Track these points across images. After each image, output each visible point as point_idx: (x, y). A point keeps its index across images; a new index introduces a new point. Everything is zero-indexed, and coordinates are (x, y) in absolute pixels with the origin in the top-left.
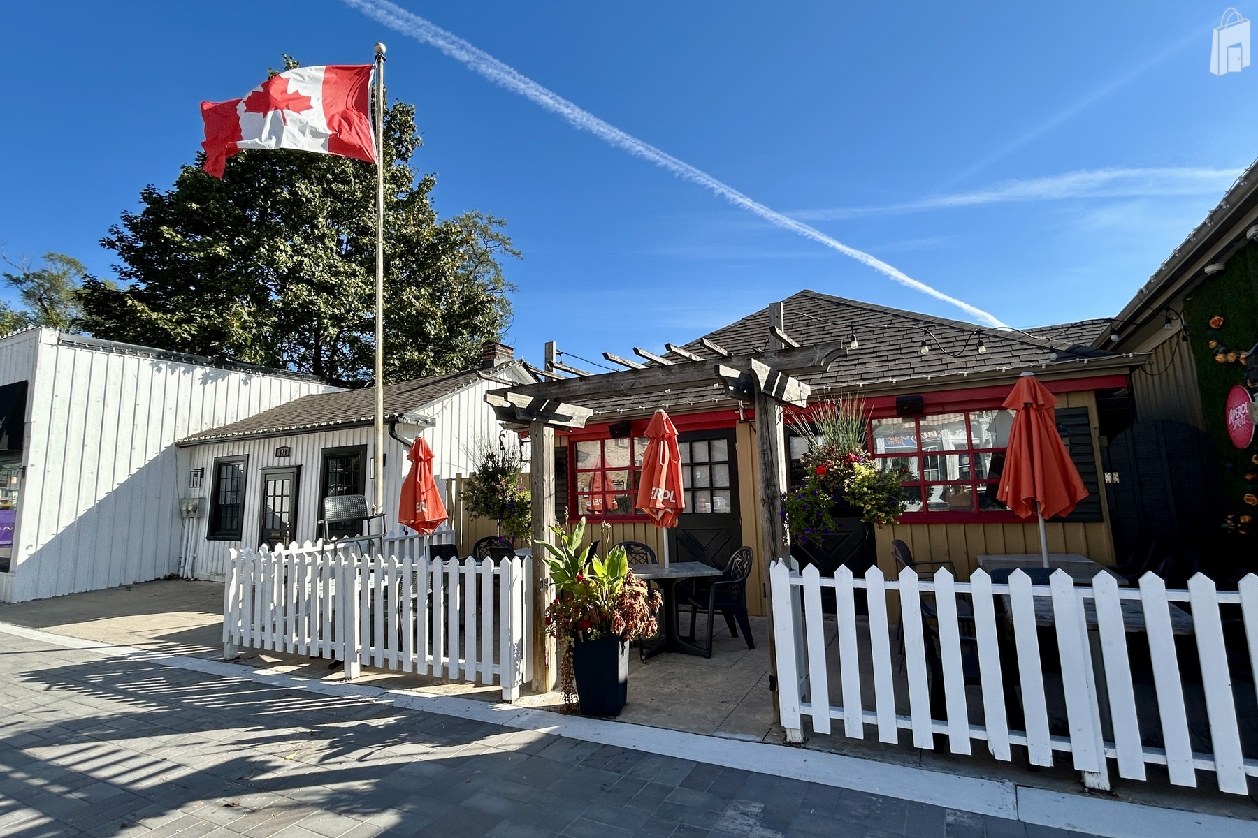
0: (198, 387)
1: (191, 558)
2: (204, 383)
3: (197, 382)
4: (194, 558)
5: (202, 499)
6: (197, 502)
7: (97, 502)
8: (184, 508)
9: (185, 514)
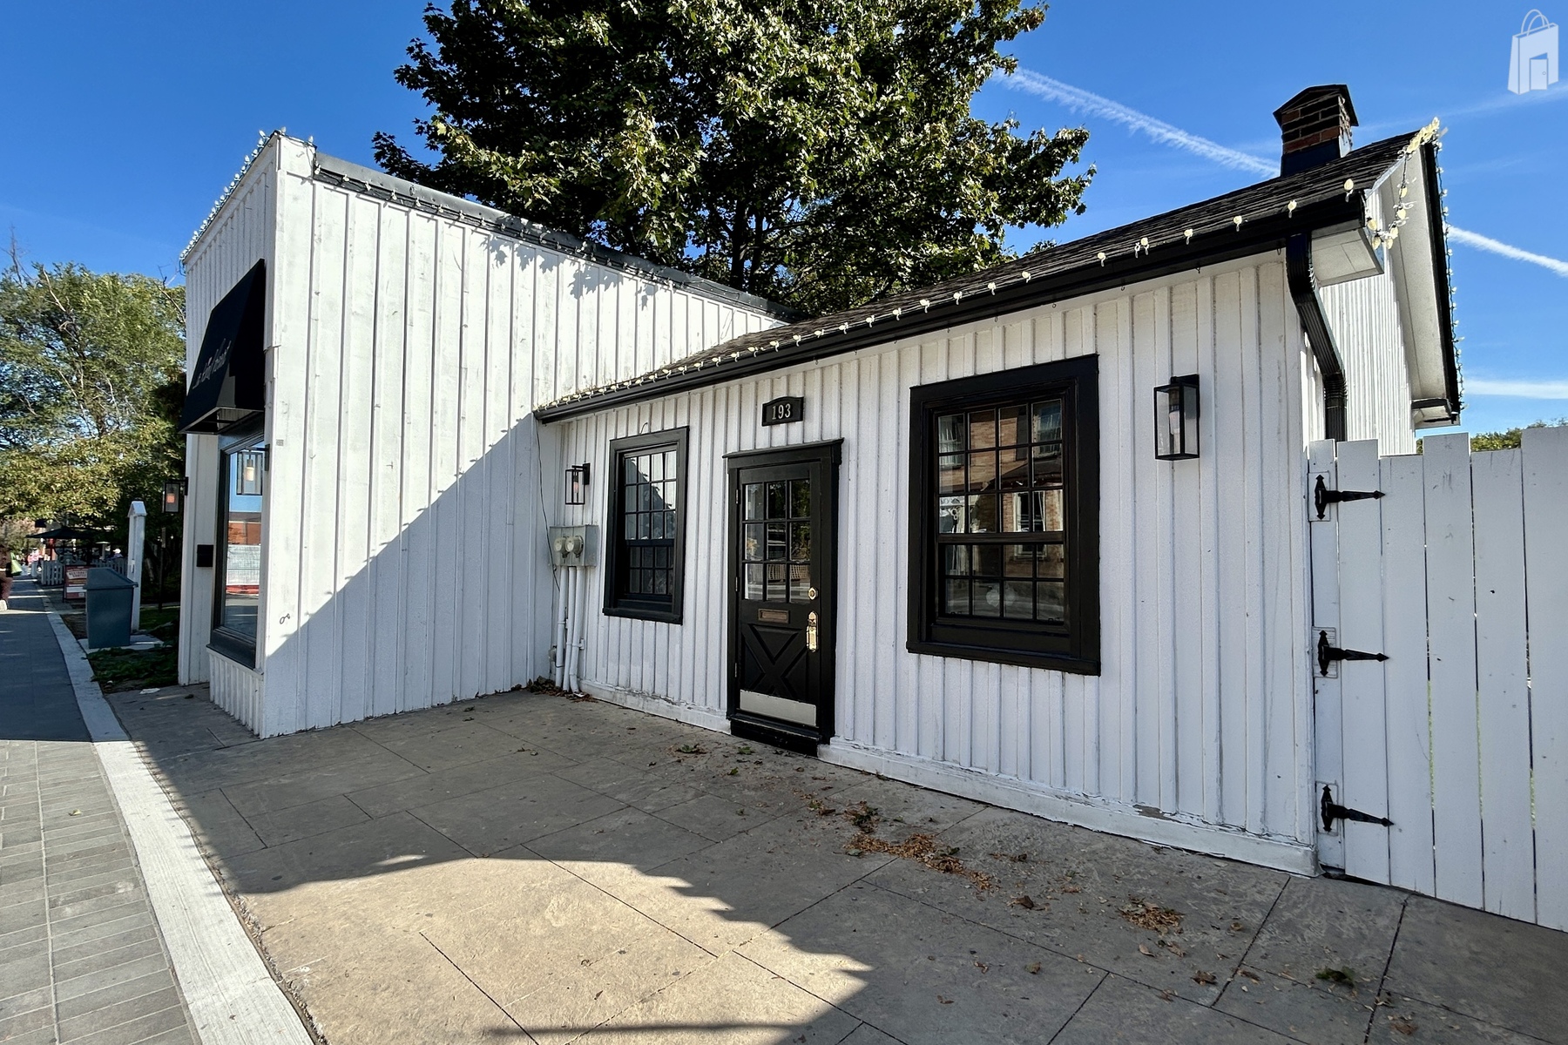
0: (568, 301)
1: (575, 650)
2: (577, 293)
3: (567, 290)
4: (580, 649)
5: (590, 529)
6: (582, 533)
7: (404, 528)
8: (558, 547)
9: (558, 560)
